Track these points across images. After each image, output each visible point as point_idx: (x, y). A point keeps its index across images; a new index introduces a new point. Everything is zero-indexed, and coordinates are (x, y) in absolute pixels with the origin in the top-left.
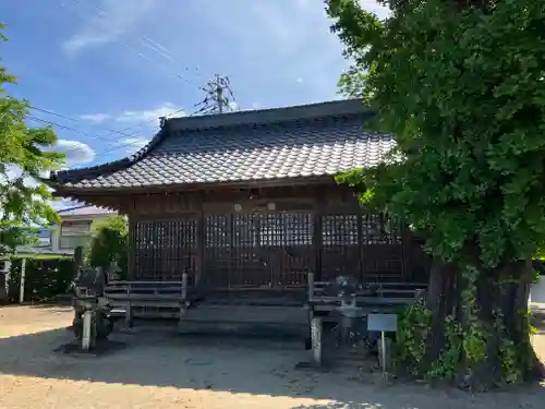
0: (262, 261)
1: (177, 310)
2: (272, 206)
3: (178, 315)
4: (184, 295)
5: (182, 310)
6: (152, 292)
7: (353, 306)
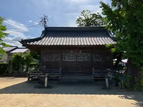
0: (78, 65)
1: (59, 77)
2: (80, 52)
3: (59, 78)
4: (60, 73)
5: (60, 77)
6: (51, 73)
7: (111, 75)
